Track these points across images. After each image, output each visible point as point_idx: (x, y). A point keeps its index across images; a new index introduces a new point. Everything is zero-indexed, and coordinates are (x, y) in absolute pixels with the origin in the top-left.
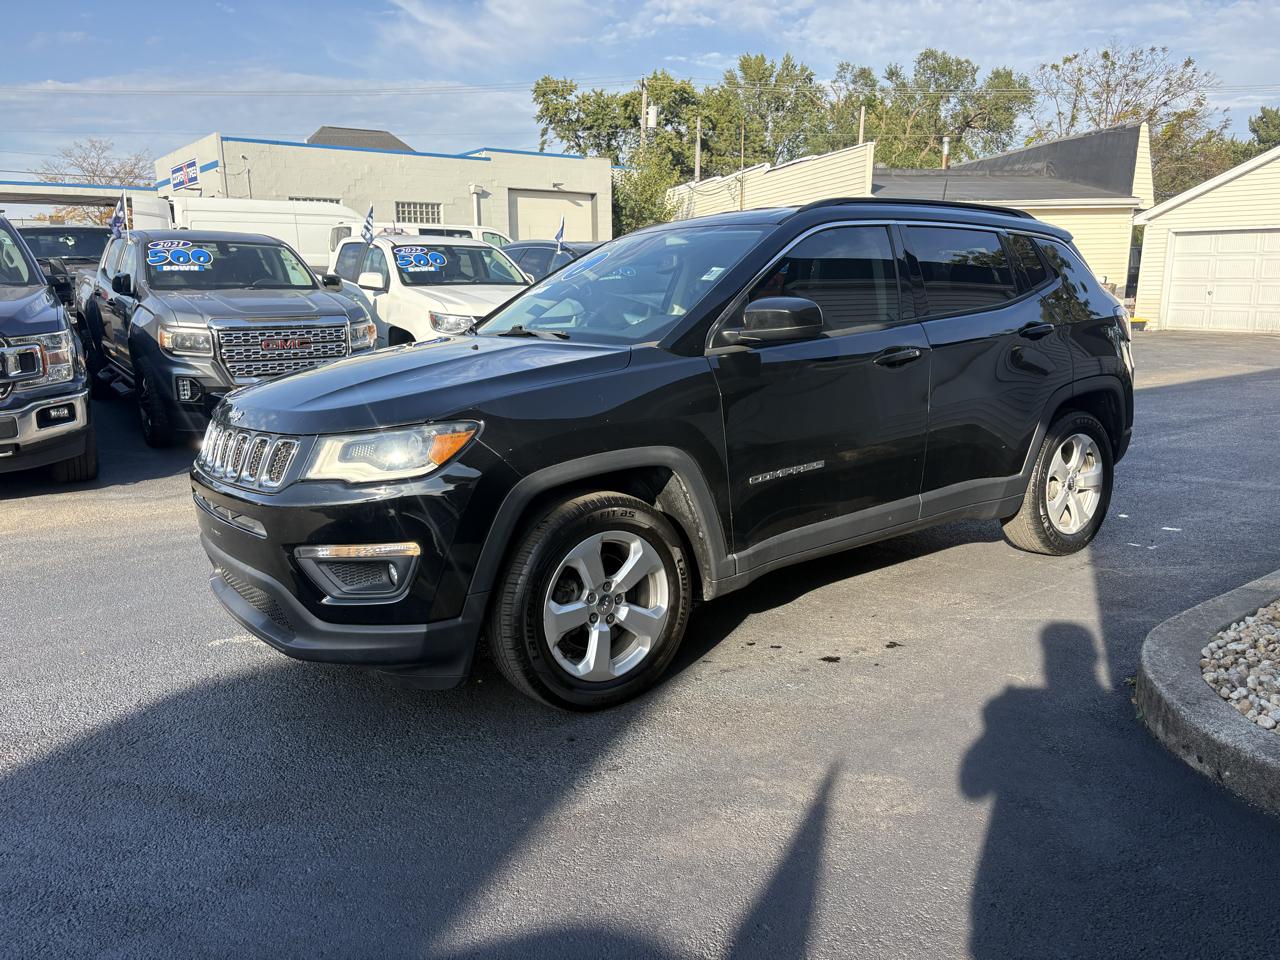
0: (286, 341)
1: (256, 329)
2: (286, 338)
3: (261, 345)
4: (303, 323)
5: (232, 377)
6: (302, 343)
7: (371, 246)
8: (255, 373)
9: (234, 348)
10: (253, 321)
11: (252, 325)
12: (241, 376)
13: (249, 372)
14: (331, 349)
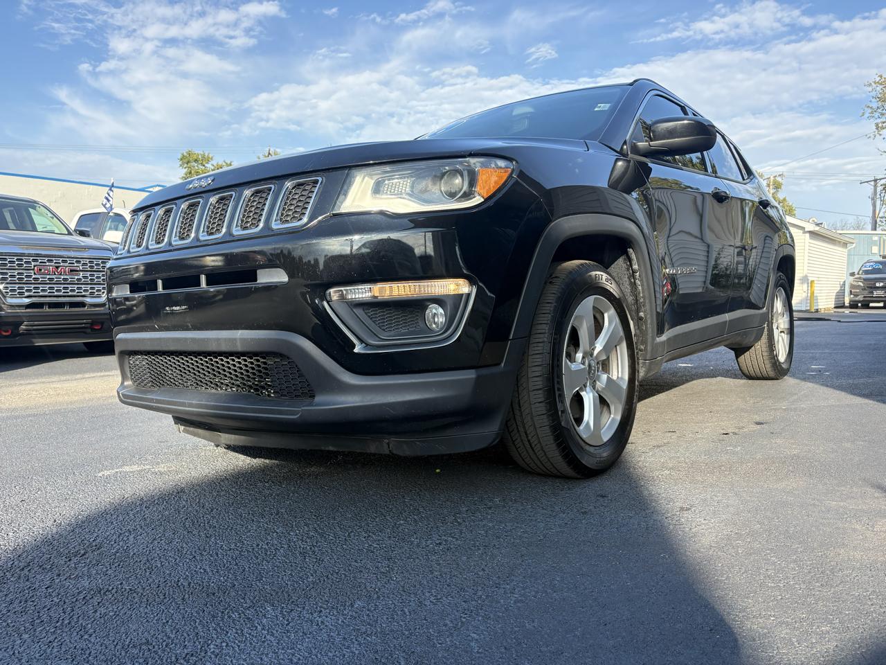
0: (57, 267)
1: (29, 255)
2: (57, 265)
3: (33, 269)
4: (72, 254)
5: (5, 297)
6: (71, 271)
7: (111, 214)
8: (26, 294)
9: (8, 271)
10: (27, 249)
11: (26, 252)
12: (13, 297)
13: (21, 294)
14: (98, 277)
